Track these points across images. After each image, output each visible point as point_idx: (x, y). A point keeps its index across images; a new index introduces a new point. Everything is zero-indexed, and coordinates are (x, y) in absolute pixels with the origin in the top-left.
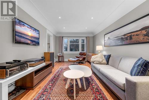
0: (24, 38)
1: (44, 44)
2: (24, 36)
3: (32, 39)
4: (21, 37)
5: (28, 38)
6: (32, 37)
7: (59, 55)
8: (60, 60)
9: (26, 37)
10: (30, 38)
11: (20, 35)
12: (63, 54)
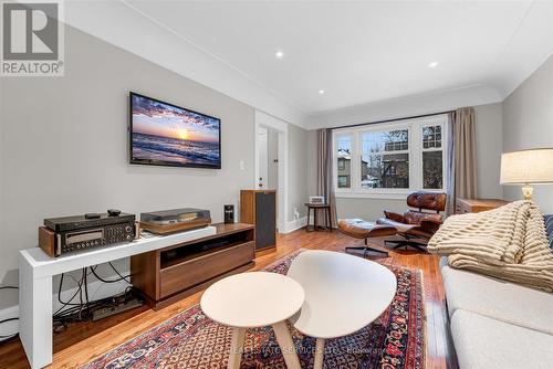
0: (160, 149)
1: (242, 163)
2: (161, 143)
3: (194, 150)
4: (150, 147)
5: (175, 146)
6: (190, 143)
7: (315, 200)
8: (321, 222)
9: (170, 146)
10: (183, 148)
11: (146, 141)
12: (332, 197)
